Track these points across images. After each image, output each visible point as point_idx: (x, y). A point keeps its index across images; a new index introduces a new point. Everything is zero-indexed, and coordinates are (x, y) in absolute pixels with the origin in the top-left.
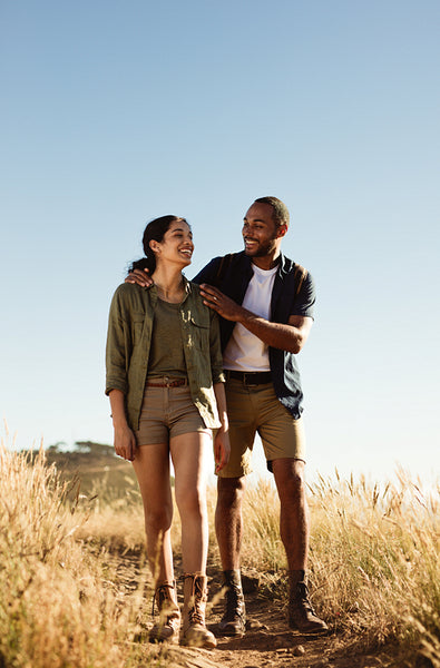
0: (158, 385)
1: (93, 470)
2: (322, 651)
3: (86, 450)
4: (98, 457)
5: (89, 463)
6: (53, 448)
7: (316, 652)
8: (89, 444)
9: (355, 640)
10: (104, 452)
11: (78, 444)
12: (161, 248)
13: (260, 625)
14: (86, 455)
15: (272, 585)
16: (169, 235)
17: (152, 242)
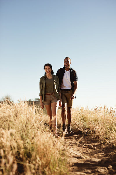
0: (48, 94)
2: (100, 148)
6: (30, 100)
7: (98, 148)
8: (38, 99)
9: (108, 146)
13: (84, 142)
14: (37, 102)
15: (86, 132)
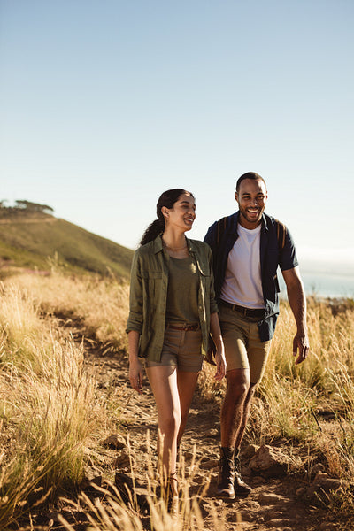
1: (27, 221)
3: (24, 206)
4: (32, 212)
5: (25, 215)
8: (25, 202)
10: (36, 208)
11: (19, 202)
12: (170, 213)
14: (23, 210)
16: (178, 205)
17: (164, 208)
